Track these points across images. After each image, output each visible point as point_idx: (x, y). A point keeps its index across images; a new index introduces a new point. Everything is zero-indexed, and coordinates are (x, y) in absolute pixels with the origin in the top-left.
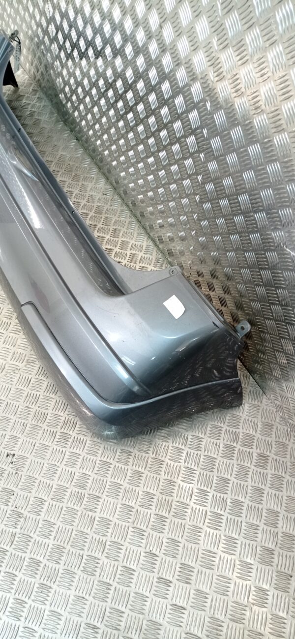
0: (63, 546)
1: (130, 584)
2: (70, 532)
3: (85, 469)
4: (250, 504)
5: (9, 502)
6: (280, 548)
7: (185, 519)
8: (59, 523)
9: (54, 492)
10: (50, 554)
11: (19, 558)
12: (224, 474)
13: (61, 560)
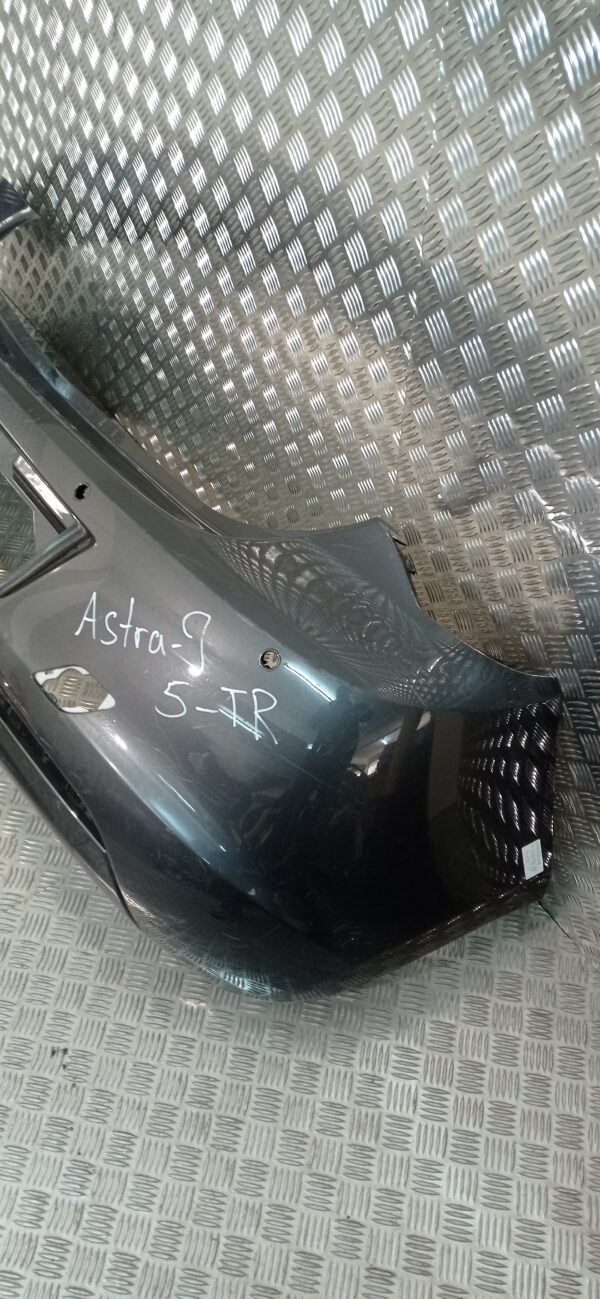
0: (178, 1222)
1: (316, 1287)
2: (189, 1195)
3: (206, 1067)
4: (527, 1108)
5: (65, 1144)
6: (591, 1188)
7: (407, 1149)
8: (166, 1179)
9: (151, 1117)
10: (153, 1241)
11: (94, 1255)
12: (473, 1055)
13: (177, 1250)
